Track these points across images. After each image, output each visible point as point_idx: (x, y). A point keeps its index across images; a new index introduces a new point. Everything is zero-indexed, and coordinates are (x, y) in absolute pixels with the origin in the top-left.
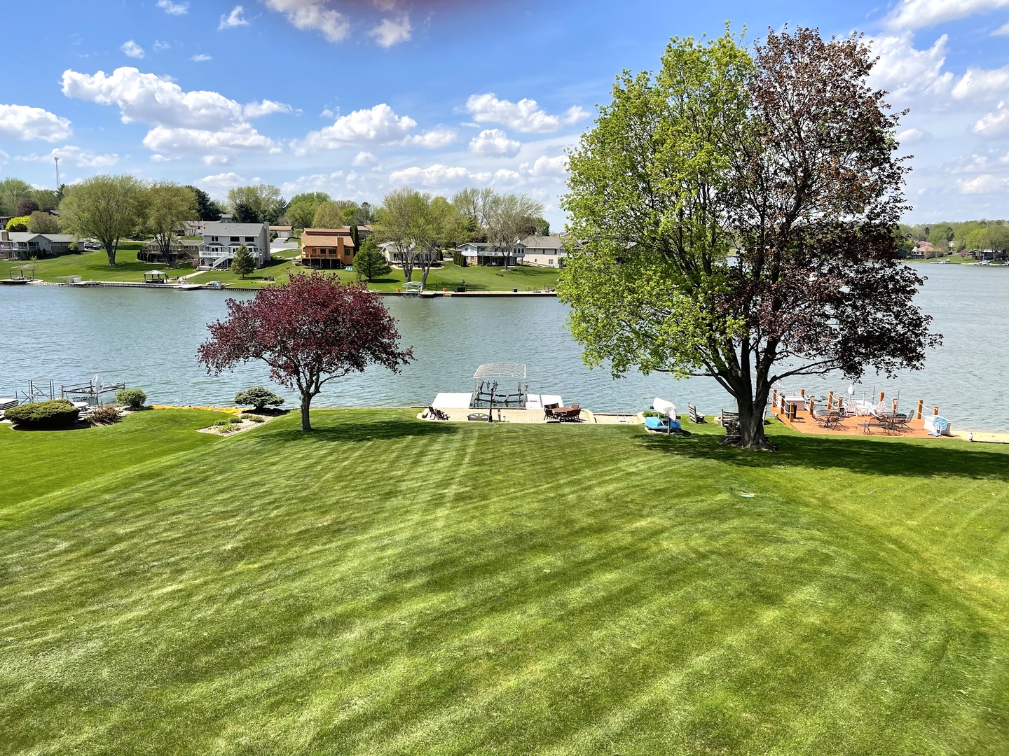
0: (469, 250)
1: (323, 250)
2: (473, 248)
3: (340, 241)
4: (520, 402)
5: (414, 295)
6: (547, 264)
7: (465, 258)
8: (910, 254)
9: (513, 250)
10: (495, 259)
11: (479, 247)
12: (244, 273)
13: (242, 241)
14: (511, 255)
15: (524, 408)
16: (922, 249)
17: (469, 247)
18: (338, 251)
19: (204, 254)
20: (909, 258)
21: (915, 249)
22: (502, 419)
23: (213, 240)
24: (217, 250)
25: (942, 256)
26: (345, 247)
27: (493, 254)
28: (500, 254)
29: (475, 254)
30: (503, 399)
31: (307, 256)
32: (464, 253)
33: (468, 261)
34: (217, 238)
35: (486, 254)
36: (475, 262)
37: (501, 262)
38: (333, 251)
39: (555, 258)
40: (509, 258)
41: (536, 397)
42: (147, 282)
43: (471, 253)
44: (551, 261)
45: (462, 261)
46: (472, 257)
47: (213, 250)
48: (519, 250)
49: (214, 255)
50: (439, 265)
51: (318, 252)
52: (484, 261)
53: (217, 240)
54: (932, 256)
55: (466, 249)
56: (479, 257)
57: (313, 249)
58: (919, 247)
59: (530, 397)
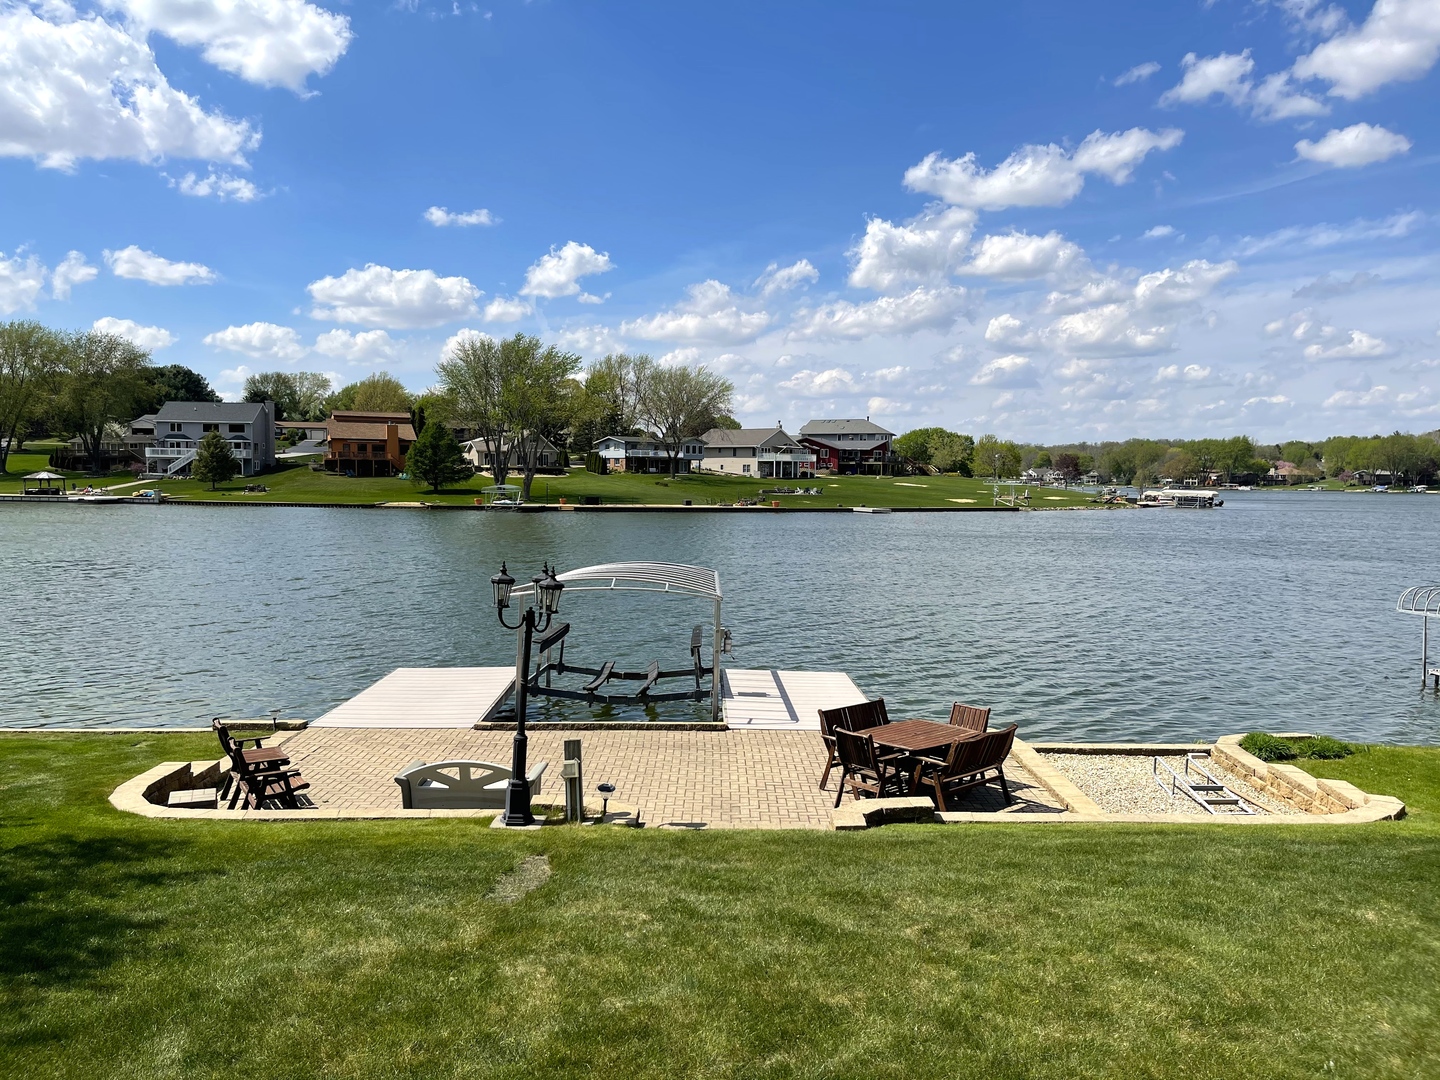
0: (612, 448)
1: (362, 445)
2: (617, 445)
3: (393, 431)
4: (700, 695)
5: (506, 508)
6: (741, 472)
7: (605, 461)
8: (1264, 479)
9: (684, 448)
10: (655, 462)
11: (627, 443)
12: (214, 481)
13: (224, 432)
14: (681, 455)
15: (713, 722)
16: (1282, 472)
17: (611, 443)
18: (389, 447)
19: (153, 452)
20: (1264, 485)
21: (1272, 472)
22: (592, 801)
23: (173, 429)
24: (178, 445)
25: (1311, 481)
26: (401, 441)
27: (651, 454)
28: (663, 454)
29: (621, 453)
30: (633, 688)
31: (333, 454)
32: (604, 453)
33: (610, 466)
34: (179, 425)
35: (640, 453)
36: (622, 467)
37: (666, 466)
38: (380, 446)
39: (753, 462)
40: (676, 460)
41: (762, 680)
42: (27, 493)
43: (614, 453)
44: (746, 468)
45: (602, 466)
46: (617, 460)
47: (172, 446)
48: (694, 448)
49: (170, 453)
50: (561, 472)
51: (354, 448)
52: (636, 465)
53: (179, 429)
54: (1298, 481)
55: (608, 447)
56: (627, 459)
57: (345, 442)
58: (1276, 468)
59: (737, 678)
